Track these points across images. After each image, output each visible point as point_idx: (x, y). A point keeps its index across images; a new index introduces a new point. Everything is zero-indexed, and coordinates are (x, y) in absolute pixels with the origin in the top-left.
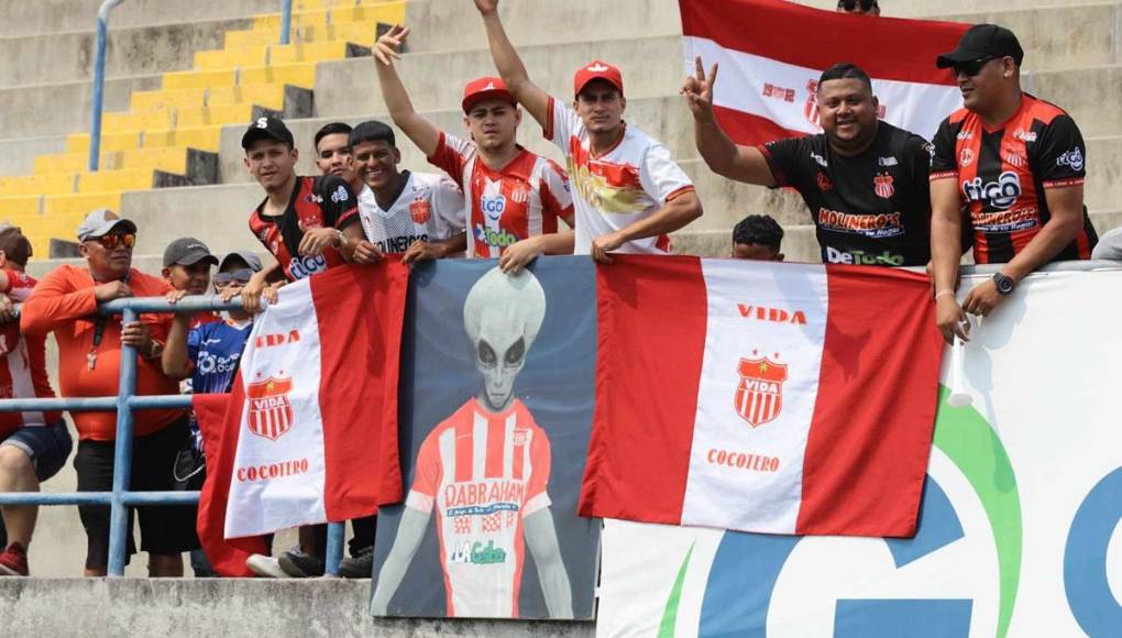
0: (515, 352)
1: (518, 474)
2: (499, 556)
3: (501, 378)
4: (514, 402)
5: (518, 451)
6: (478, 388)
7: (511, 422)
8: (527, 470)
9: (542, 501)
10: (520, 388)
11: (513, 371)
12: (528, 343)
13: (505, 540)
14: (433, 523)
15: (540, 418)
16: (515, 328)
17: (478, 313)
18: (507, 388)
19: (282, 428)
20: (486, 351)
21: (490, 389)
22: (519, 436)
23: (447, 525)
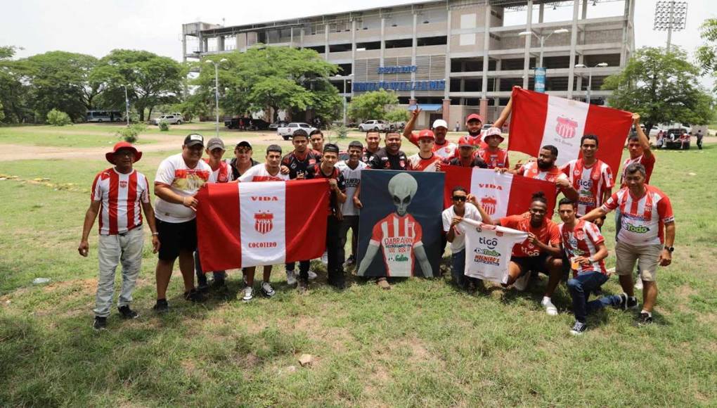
0: (407, 199)
1: (410, 235)
2: (406, 259)
3: (402, 207)
4: (407, 214)
5: (410, 229)
6: (395, 210)
7: (406, 220)
8: (414, 235)
9: (420, 244)
10: (408, 210)
11: (406, 205)
12: (412, 197)
13: (408, 254)
14: (381, 250)
15: (417, 220)
16: (407, 192)
17: (393, 187)
18: (404, 210)
19: (267, 231)
20: (397, 199)
21: (399, 210)
22: (408, 223)
23: (386, 250)
